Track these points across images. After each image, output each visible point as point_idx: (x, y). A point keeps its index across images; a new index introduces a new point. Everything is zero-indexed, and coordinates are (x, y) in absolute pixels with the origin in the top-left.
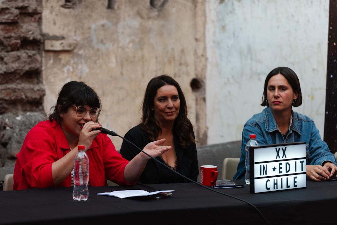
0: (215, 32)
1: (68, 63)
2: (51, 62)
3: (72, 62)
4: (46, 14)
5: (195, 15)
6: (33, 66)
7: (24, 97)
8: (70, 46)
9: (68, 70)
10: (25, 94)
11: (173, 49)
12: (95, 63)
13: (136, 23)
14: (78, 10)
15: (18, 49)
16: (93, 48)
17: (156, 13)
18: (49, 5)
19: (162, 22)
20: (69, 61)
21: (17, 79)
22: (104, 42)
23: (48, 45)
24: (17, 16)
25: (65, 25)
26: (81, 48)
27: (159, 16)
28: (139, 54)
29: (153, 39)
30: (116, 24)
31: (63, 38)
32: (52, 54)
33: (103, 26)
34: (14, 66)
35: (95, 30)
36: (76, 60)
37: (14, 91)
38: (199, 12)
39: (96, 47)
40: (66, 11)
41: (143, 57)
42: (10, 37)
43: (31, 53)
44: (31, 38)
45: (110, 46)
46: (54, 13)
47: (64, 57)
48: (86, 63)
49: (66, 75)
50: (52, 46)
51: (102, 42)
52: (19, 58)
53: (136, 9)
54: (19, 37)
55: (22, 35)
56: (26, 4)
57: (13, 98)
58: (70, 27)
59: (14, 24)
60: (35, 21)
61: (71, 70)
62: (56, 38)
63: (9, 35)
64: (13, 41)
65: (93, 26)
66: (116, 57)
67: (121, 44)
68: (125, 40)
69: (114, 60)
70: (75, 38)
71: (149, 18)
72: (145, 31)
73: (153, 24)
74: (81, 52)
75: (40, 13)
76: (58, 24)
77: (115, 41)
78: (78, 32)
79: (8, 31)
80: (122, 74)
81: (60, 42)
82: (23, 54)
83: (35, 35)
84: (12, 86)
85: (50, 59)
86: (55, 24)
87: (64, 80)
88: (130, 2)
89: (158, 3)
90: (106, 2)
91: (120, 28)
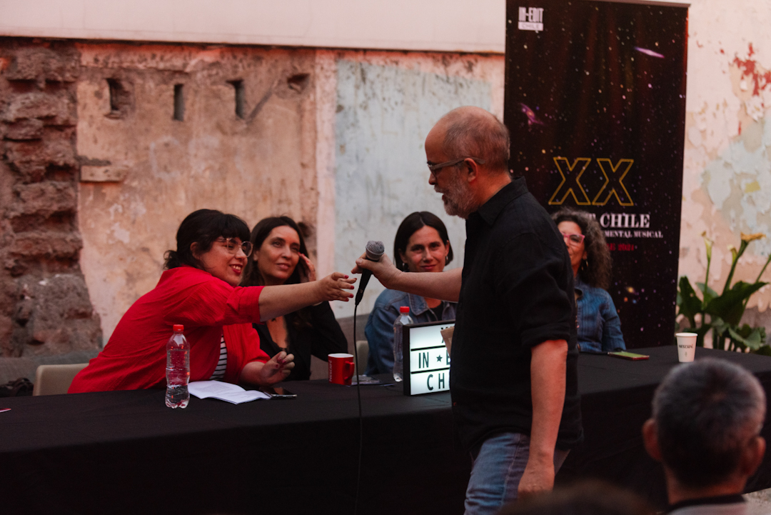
0: (329, 154)
1: (115, 200)
2: (91, 198)
3: (122, 198)
4: (82, 127)
5: (300, 130)
6: (64, 204)
7: (50, 250)
8: (118, 174)
9: (116, 210)
10: (53, 247)
12: (156, 199)
13: (215, 140)
14: (130, 121)
15: (41, 180)
16: (152, 178)
17: (245, 126)
18: (87, 114)
19: (253, 140)
20: (117, 198)
21: (40, 225)
22: (169, 168)
23: (86, 174)
24: (39, 130)
25: (110, 144)
26: (134, 178)
27: (248, 130)
28: (220, 187)
29: (240, 164)
30: (186, 142)
31: (108, 163)
32: (91, 187)
33: (167, 145)
34: (36, 205)
35: (155, 151)
36: (127, 195)
37: (36, 242)
38: (307, 125)
39: (157, 176)
40: (112, 122)
41: (225, 190)
42: (29, 162)
43: (61, 185)
44: (61, 163)
45: (177, 174)
46: (94, 126)
47: (110, 191)
48: (142, 199)
49: (112, 218)
50: (92, 175)
51: (165, 169)
52: (43, 193)
53: (215, 119)
54: (43, 162)
55: (48, 158)
56: (52, 112)
57: (35, 252)
58: (119, 147)
59: (35, 141)
60: (66, 138)
61: (120, 210)
62: (97, 163)
63: (27, 158)
64: (35, 168)
65: (153, 146)
66: (186, 192)
67: (193, 173)
68: (199, 166)
69: (182, 195)
70: (126, 163)
71: (234, 133)
72: (227, 153)
73: (241, 143)
74: (135, 184)
75: (74, 126)
76: (101, 142)
77: (185, 167)
78: (130, 155)
79: (27, 152)
81: (103, 169)
82: (49, 186)
83: (66, 159)
84: (33, 234)
85: (89, 195)
86: (96, 141)
87: (110, 225)
88: (207, 109)
89: (248, 111)
90: (171, 110)
91: (192, 148)
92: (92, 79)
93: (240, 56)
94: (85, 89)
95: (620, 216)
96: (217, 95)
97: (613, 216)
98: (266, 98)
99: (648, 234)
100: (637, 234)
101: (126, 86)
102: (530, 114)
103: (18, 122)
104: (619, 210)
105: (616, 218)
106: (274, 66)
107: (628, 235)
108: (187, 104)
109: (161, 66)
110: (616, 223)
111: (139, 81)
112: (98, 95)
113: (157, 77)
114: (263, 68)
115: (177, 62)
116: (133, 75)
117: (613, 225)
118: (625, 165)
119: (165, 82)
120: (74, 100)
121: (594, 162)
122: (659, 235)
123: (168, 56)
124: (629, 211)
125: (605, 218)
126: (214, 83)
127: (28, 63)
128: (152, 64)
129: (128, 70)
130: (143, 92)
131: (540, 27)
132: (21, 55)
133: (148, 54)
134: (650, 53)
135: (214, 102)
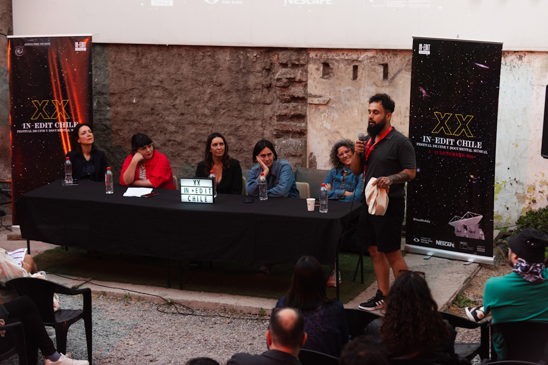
1: (324, 111)
2: (314, 110)
3: (327, 111)
4: (310, 82)
6: (295, 112)
7: (291, 130)
8: (324, 101)
9: (325, 115)
10: (292, 128)
11: (400, 107)
12: (343, 112)
14: (332, 80)
15: (288, 102)
16: (342, 103)
17: (388, 83)
18: (312, 77)
19: (392, 89)
20: (326, 111)
21: (287, 119)
22: (350, 100)
23: (310, 100)
24: (285, 83)
25: (323, 89)
26: (333, 103)
27: (389, 85)
30: (358, 89)
31: (320, 97)
32: (314, 106)
33: (349, 90)
34: (285, 112)
35: (343, 93)
36: (330, 110)
37: (285, 125)
39: (344, 103)
40: (324, 80)
42: (284, 95)
43: (295, 104)
44: (296, 96)
45: (354, 103)
46: (316, 82)
47: (321, 107)
48: (337, 112)
49: (323, 118)
50: (312, 101)
51: (348, 100)
52: (288, 107)
53: (373, 80)
54: (289, 95)
55: (291, 94)
56: (292, 76)
57: (285, 130)
58: (326, 90)
59: (285, 87)
60: (302, 86)
61: (327, 116)
62: (315, 96)
63: (283, 93)
64: (286, 97)
65: (342, 90)
66: (358, 110)
67: (361, 102)
68: (364, 100)
69: (356, 111)
70: (330, 97)
71: (383, 86)
73: (386, 90)
74: (333, 105)
75: (307, 81)
76: (318, 88)
77: (358, 100)
78: (332, 93)
79: (283, 91)
80: (362, 120)
81: (317, 99)
82: (290, 105)
83: (298, 94)
84: (284, 123)
85: (313, 109)
86: (316, 88)
87: (322, 121)
88: (368, 76)
89: (390, 77)
90: (351, 76)
91: (361, 92)
92: (315, 63)
93: (386, 54)
94: (311, 67)
95: (467, 142)
96: (374, 70)
97: (464, 141)
98: (399, 71)
99: (481, 152)
100: (475, 151)
101: (331, 66)
102: (424, 92)
103: (278, 80)
104: (466, 139)
105: (465, 142)
106: (404, 58)
107: (470, 151)
108: (359, 74)
109: (347, 58)
110: (465, 145)
111: (336, 64)
112: (318, 69)
113: (345, 62)
114: (398, 59)
115: (354, 56)
116: (333, 62)
117: (463, 145)
118: (469, 118)
119: (349, 64)
120: (306, 71)
121: (454, 115)
122: (486, 152)
123: (350, 54)
124: (471, 139)
125: (460, 142)
126: (373, 65)
127: (283, 57)
128: (343, 57)
129: (331, 59)
130: (338, 68)
131: (429, 53)
132: (281, 53)
133: (341, 53)
134: (482, 66)
135: (372, 73)
